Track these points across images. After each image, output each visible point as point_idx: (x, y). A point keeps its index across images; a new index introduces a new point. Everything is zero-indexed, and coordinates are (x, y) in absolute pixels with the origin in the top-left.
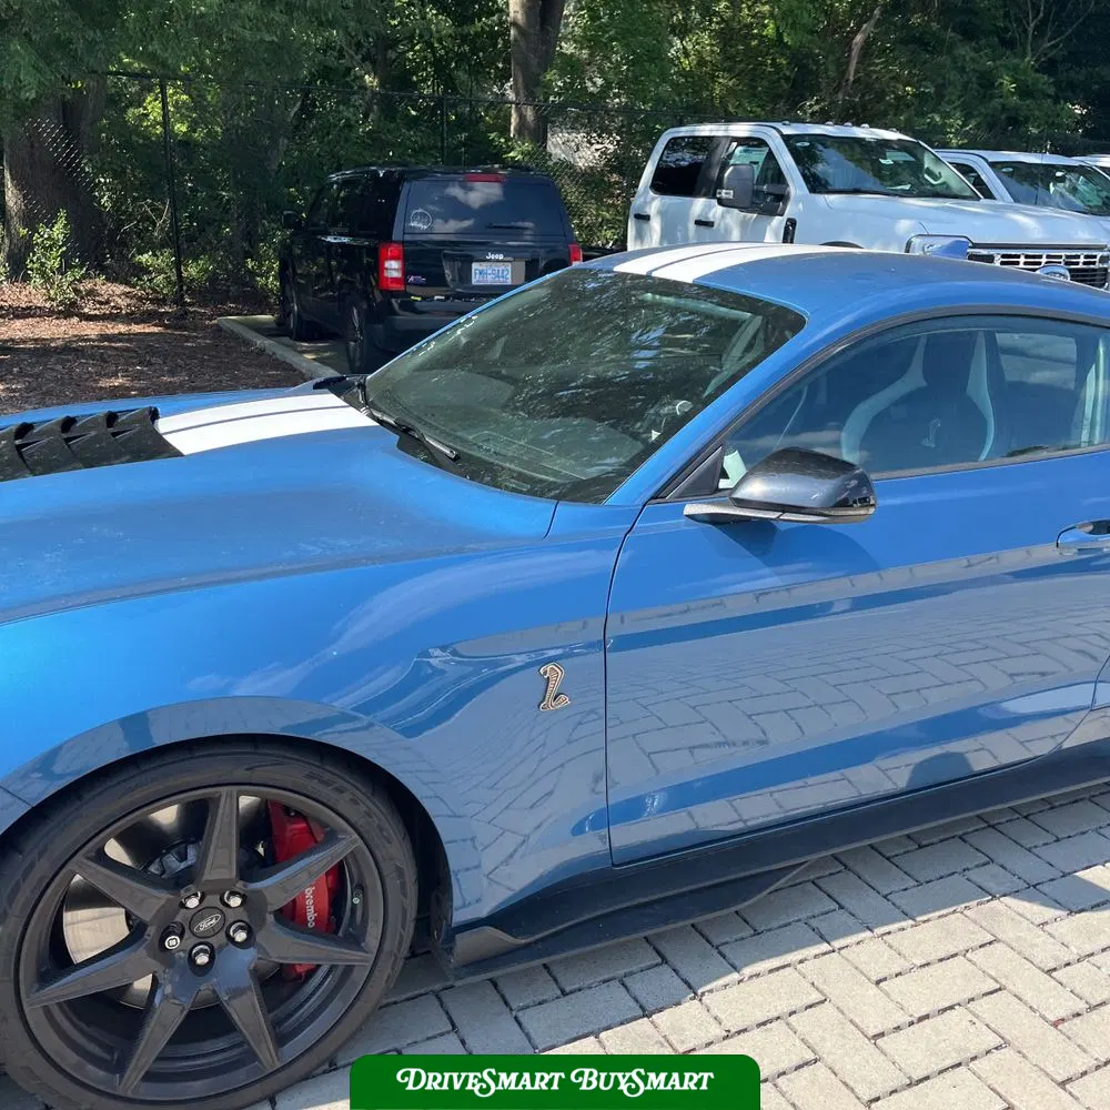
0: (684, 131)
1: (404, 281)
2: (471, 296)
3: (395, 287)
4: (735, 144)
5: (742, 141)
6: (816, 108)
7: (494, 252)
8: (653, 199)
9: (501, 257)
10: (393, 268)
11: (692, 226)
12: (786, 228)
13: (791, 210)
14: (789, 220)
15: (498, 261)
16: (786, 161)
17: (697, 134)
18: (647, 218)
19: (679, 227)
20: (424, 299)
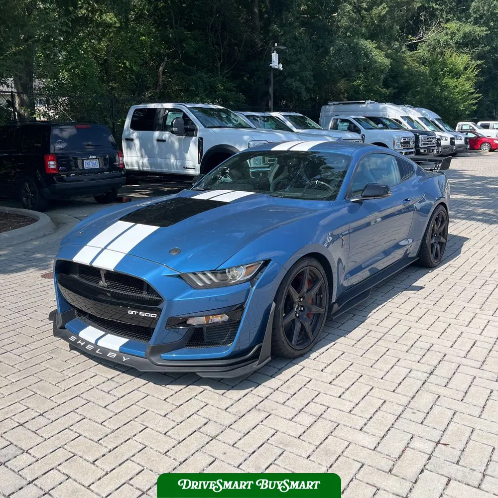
0: (142, 106)
1: (57, 169)
2: (85, 173)
3: (53, 172)
4: (167, 111)
5: (170, 110)
6: (150, 95)
7: (92, 155)
8: (133, 133)
9: (95, 157)
10: (52, 164)
11: (155, 142)
12: (199, 141)
13: (199, 134)
14: (199, 138)
15: (93, 159)
16: (192, 117)
17: (148, 107)
18: (132, 140)
19: (149, 143)
20: (67, 176)
